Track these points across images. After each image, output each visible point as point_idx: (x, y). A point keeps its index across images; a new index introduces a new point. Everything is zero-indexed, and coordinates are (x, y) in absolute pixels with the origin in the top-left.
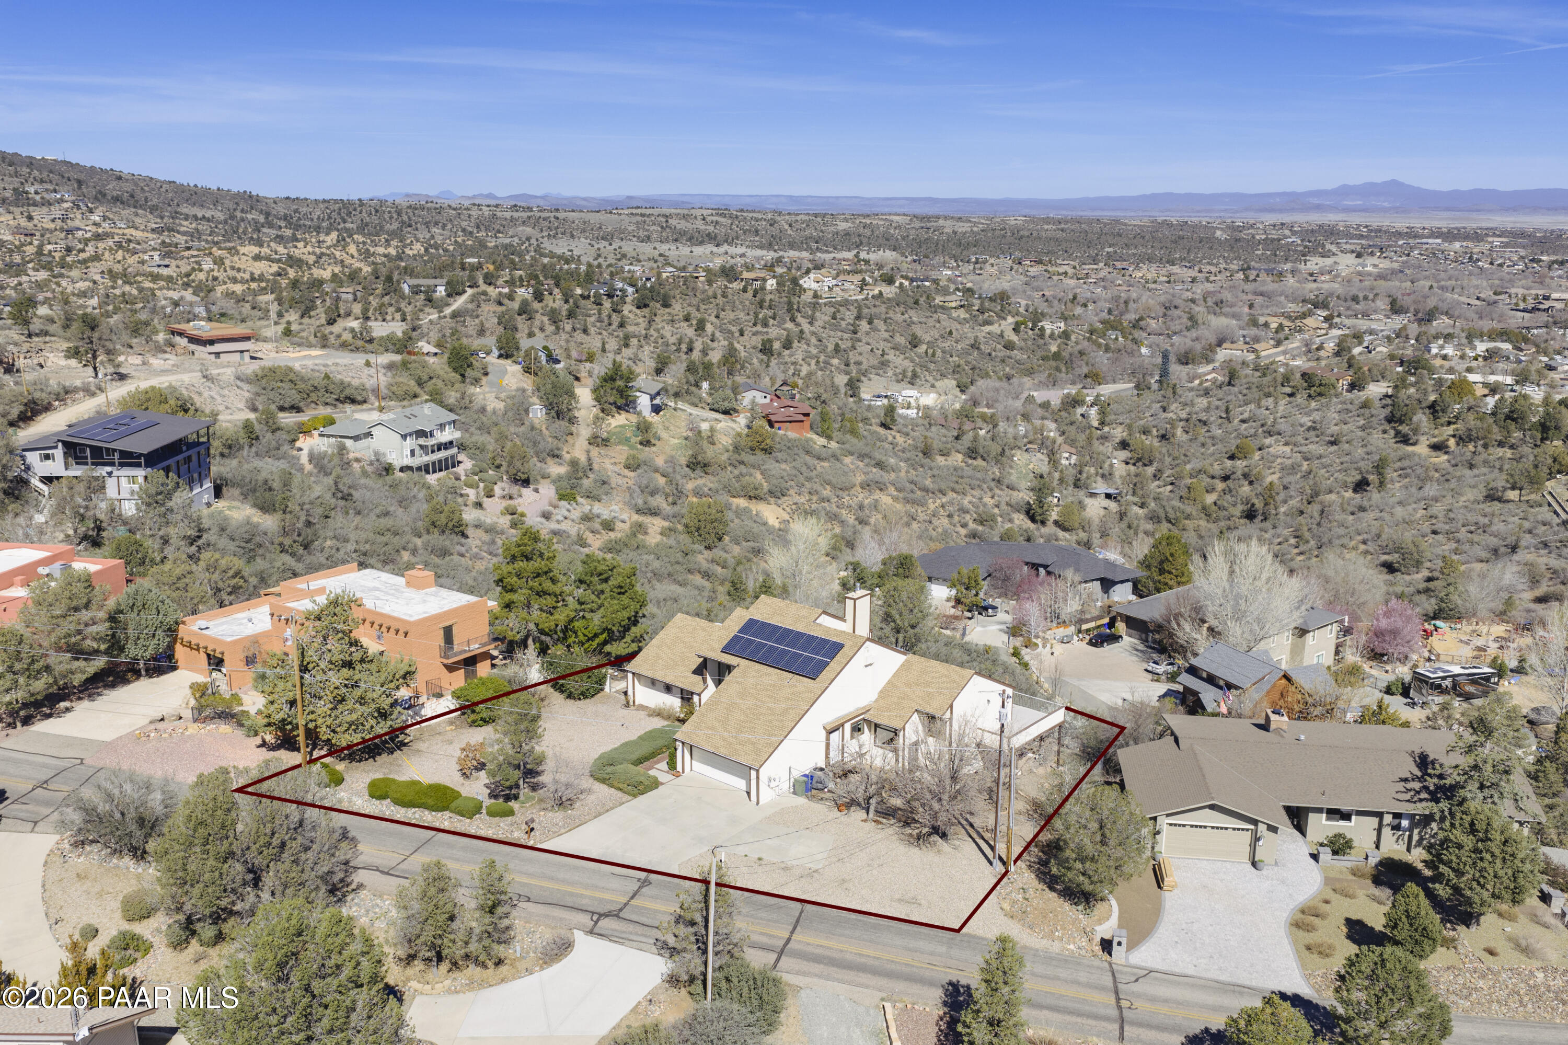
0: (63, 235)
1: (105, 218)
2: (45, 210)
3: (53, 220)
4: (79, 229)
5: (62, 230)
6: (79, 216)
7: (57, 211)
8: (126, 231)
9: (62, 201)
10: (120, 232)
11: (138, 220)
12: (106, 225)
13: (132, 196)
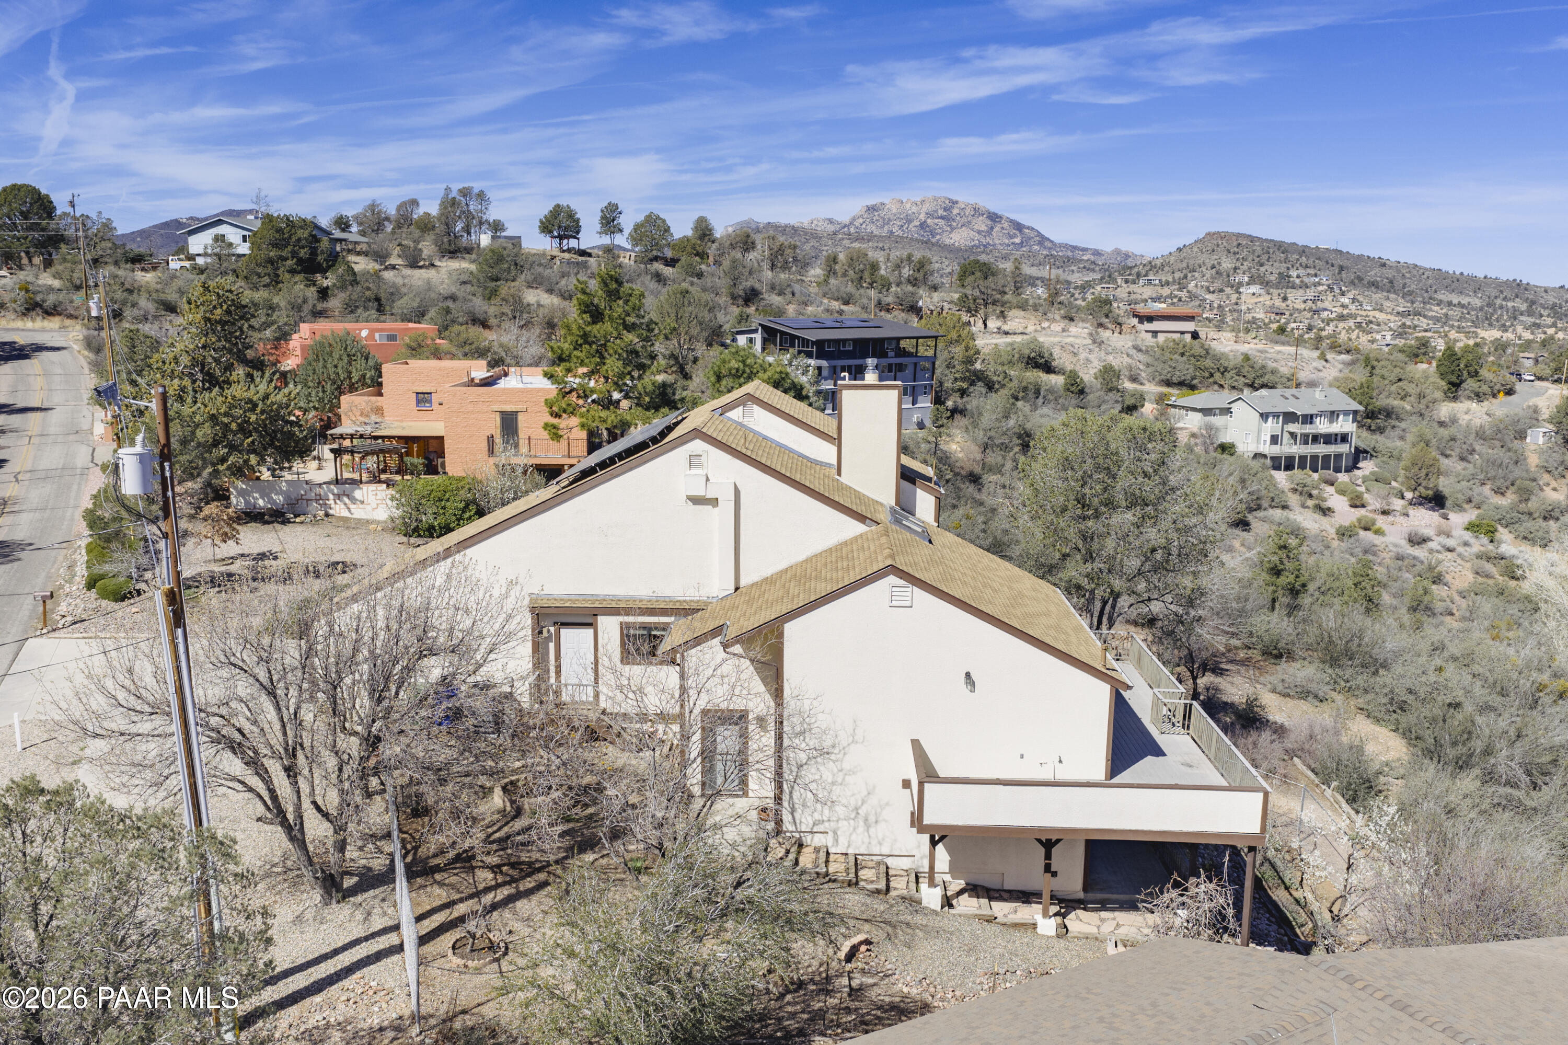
0: (1309, 315)
1: (1354, 300)
2: (1301, 292)
3: (1305, 302)
4: (1325, 310)
5: (1310, 310)
6: (1330, 298)
7: (1310, 294)
8: (1371, 313)
9: (1319, 284)
10: (1364, 313)
11: (1387, 304)
12: (1353, 307)
13: (1391, 282)
